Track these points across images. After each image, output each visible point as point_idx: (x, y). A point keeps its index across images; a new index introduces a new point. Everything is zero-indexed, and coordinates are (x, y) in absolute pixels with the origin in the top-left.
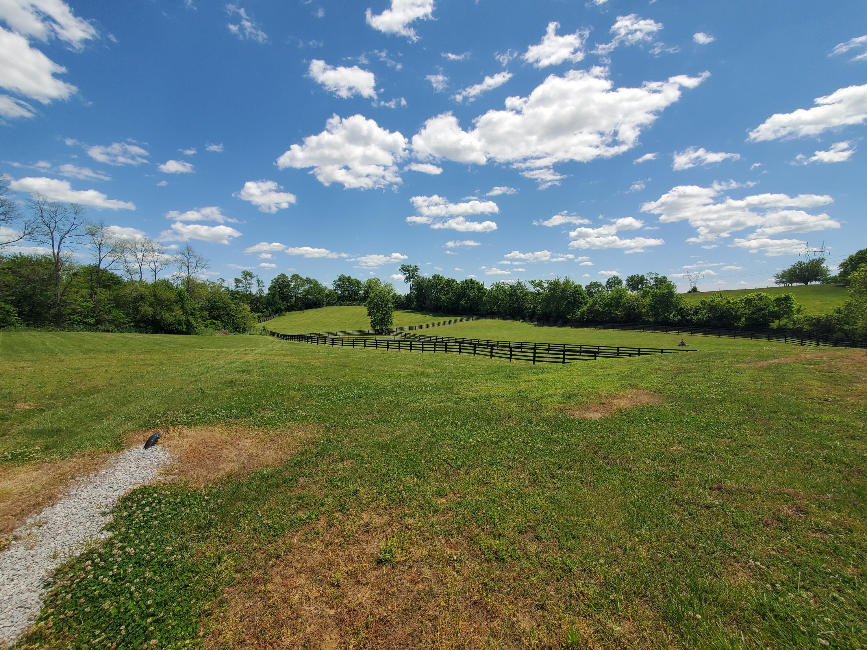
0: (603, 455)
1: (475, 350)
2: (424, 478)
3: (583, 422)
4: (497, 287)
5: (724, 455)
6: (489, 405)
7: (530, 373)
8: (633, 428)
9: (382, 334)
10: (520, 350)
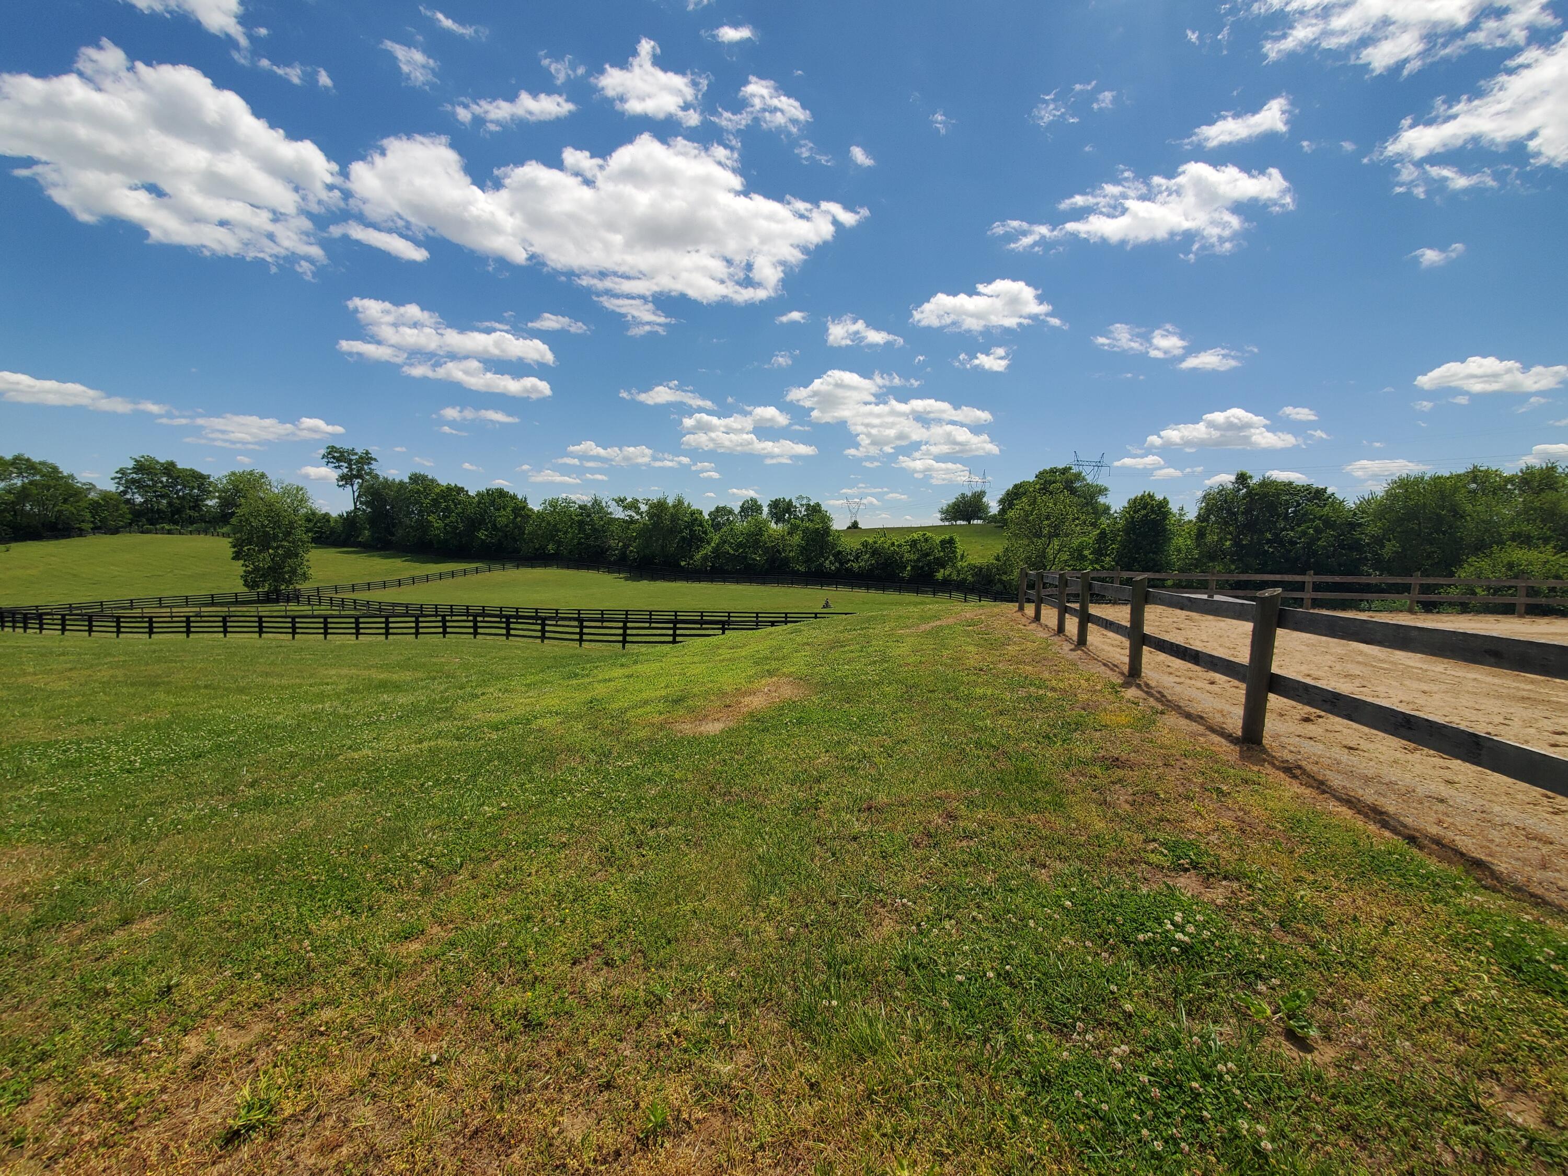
0: (723, 791)
1: (508, 629)
2: (370, 909)
3: (695, 741)
4: (555, 507)
5: (877, 760)
6: (531, 732)
7: (614, 664)
8: (768, 738)
9: (277, 601)
10: (599, 624)
